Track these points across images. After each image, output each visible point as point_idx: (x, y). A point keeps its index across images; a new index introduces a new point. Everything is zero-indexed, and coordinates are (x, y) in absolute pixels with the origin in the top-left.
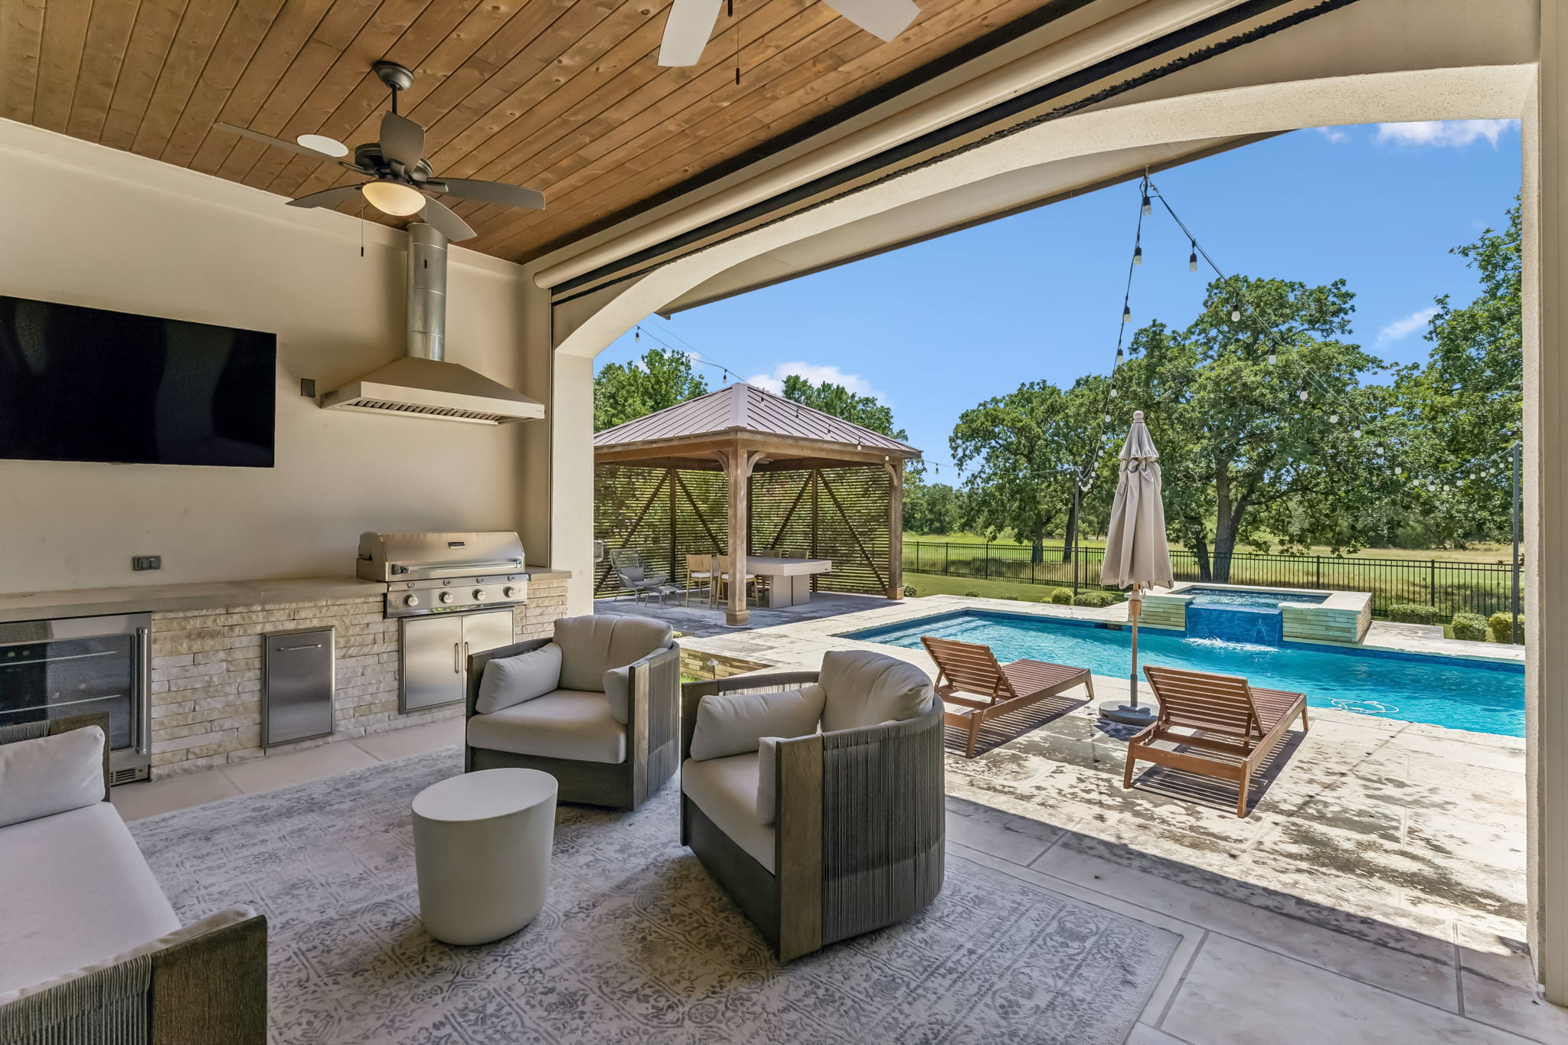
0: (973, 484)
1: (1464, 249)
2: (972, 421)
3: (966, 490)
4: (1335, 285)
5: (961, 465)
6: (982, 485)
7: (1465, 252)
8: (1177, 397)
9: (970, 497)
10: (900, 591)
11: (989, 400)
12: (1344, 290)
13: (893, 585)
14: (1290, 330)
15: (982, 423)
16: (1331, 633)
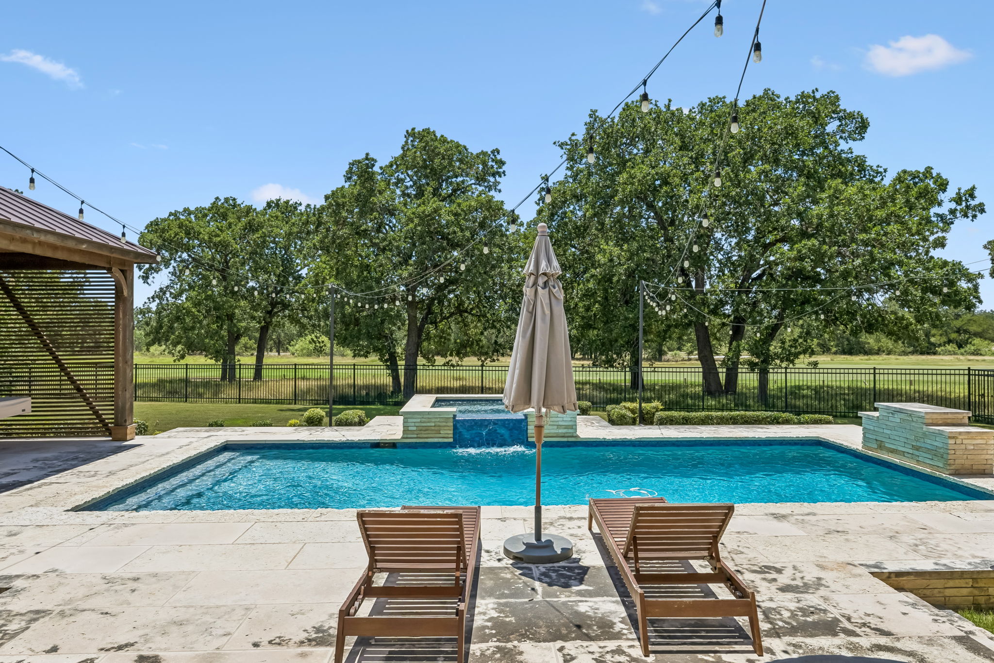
0: (161, 298)
1: (562, 144)
2: (163, 231)
3: (154, 306)
4: (493, 152)
5: (148, 278)
6: (171, 300)
7: (561, 145)
8: (380, 227)
9: (158, 312)
10: (131, 428)
11: (181, 210)
12: (499, 157)
13: (121, 422)
14: (463, 182)
15: (176, 234)
16: (560, 431)
